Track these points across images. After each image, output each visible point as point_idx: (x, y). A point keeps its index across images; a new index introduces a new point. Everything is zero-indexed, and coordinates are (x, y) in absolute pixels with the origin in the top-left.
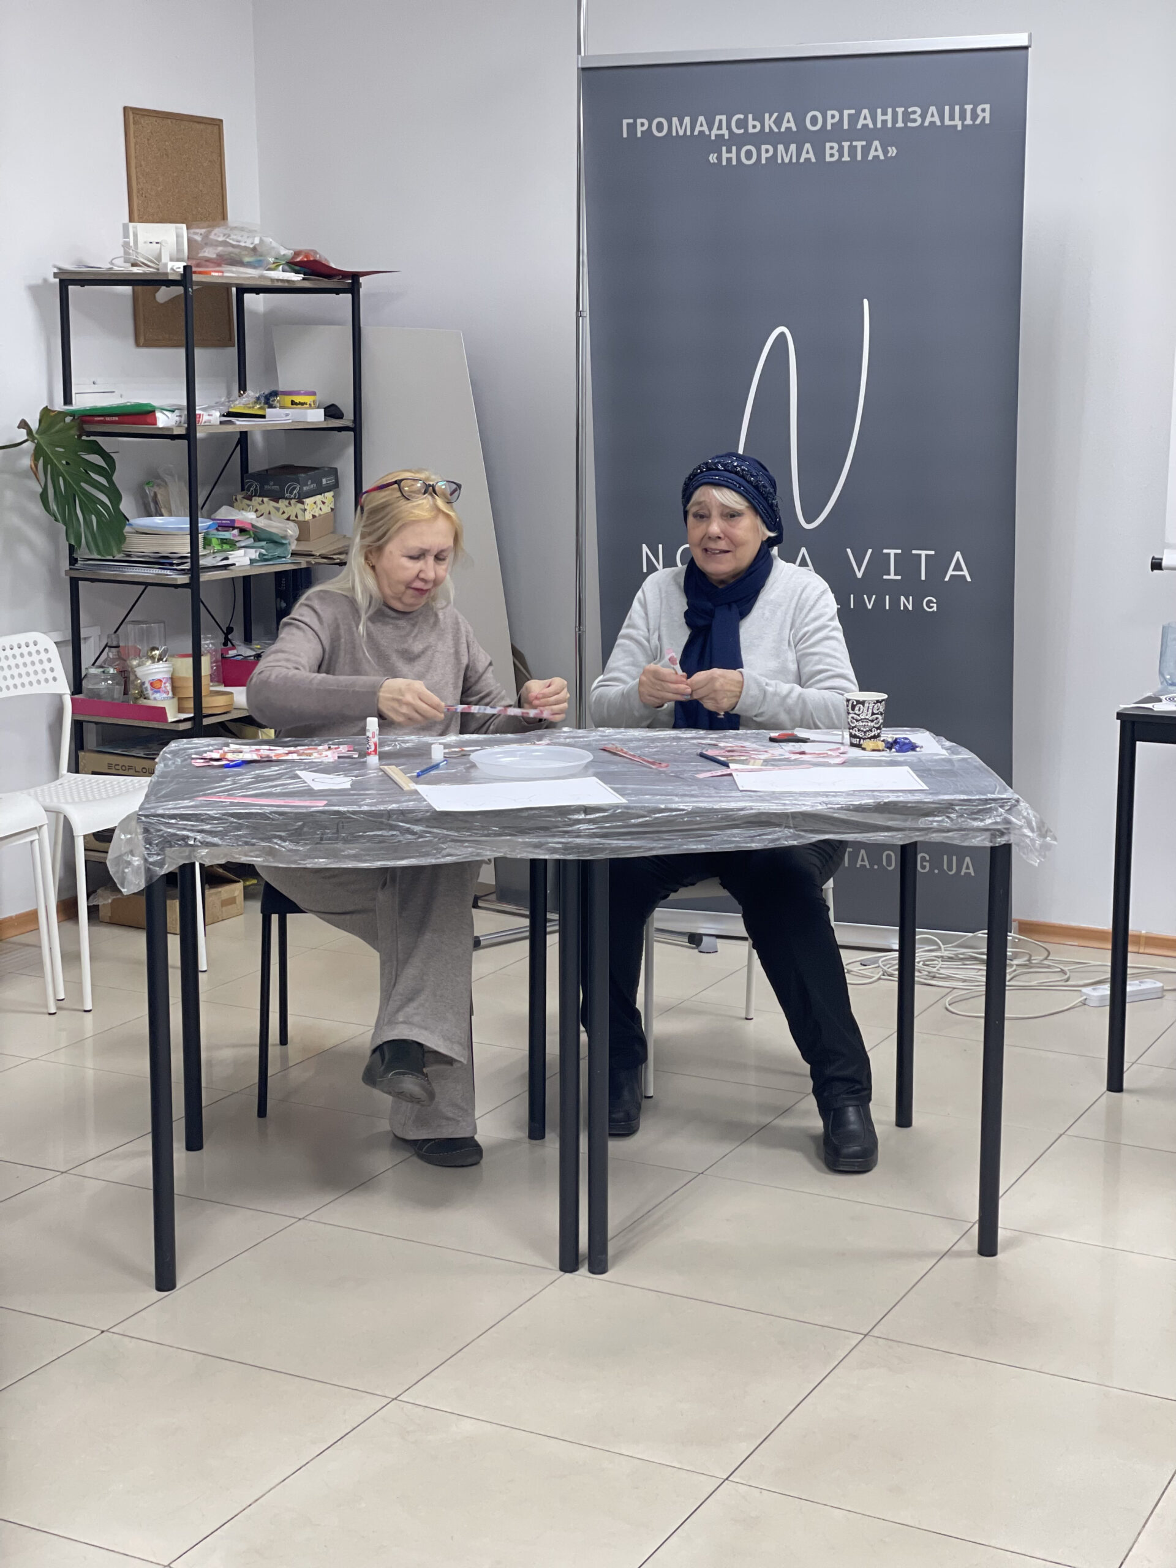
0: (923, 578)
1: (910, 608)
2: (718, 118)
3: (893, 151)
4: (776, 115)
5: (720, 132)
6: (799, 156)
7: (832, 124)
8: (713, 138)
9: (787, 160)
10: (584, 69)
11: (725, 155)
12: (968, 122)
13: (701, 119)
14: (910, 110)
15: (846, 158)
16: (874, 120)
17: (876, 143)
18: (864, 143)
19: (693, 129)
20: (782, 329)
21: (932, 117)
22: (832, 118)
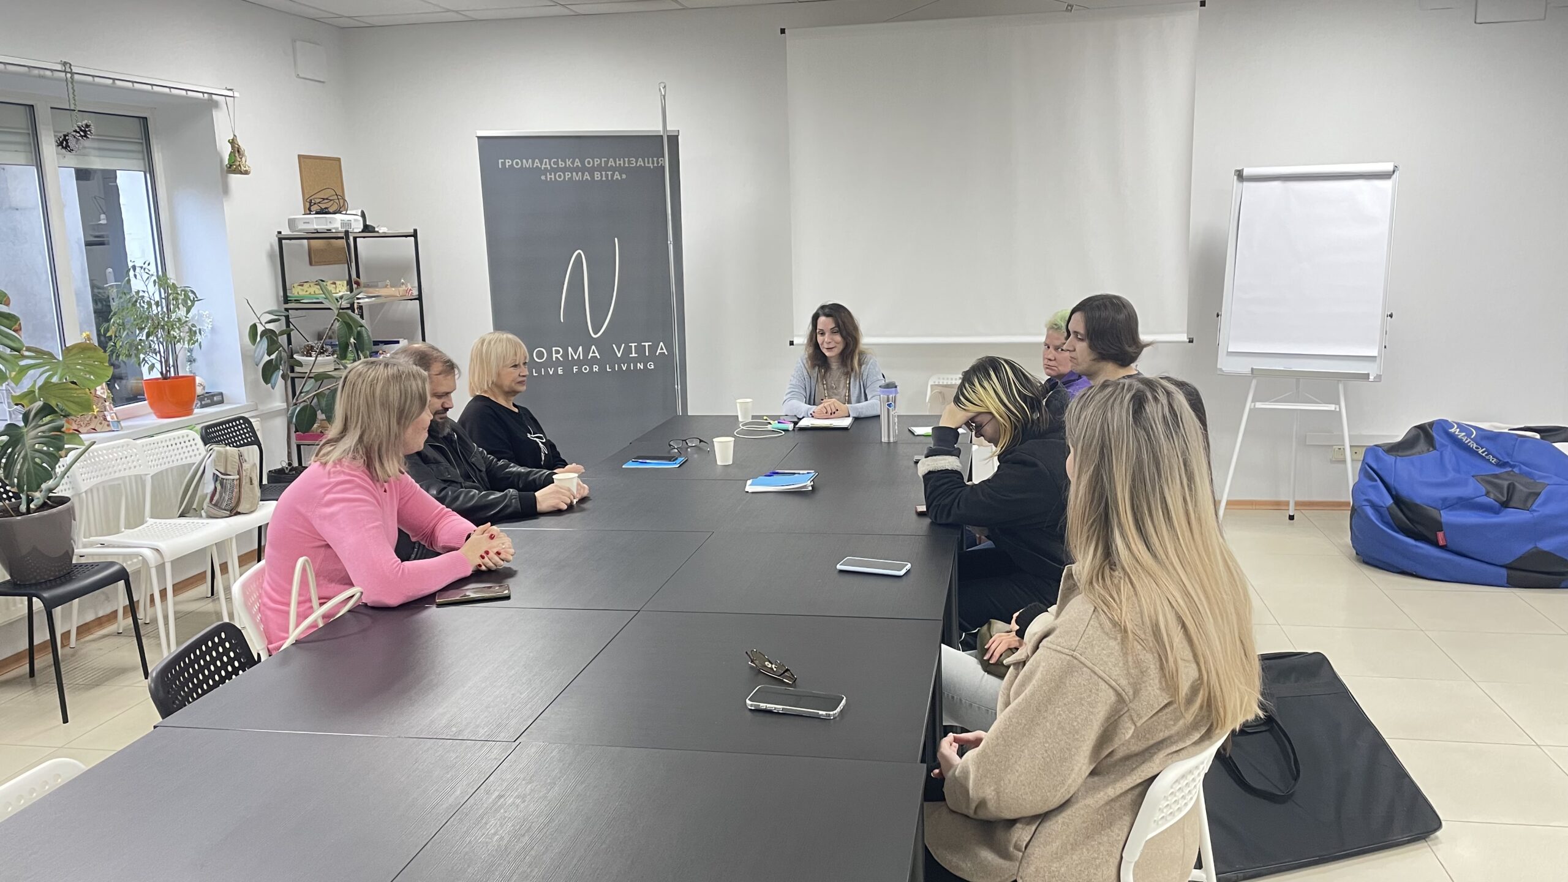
0: (647, 354)
1: (642, 368)
2: (545, 160)
3: (624, 176)
4: (571, 159)
5: (546, 166)
6: (582, 178)
7: (598, 164)
8: (543, 169)
9: (577, 179)
10: (479, 138)
11: (549, 176)
12: (656, 165)
13: (537, 160)
14: (630, 159)
15: (604, 179)
16: (615, 163)
17: (617, 173)
18: (611, 172)
19: (533, 165)
21: (640, 162)
22: (597, 162)
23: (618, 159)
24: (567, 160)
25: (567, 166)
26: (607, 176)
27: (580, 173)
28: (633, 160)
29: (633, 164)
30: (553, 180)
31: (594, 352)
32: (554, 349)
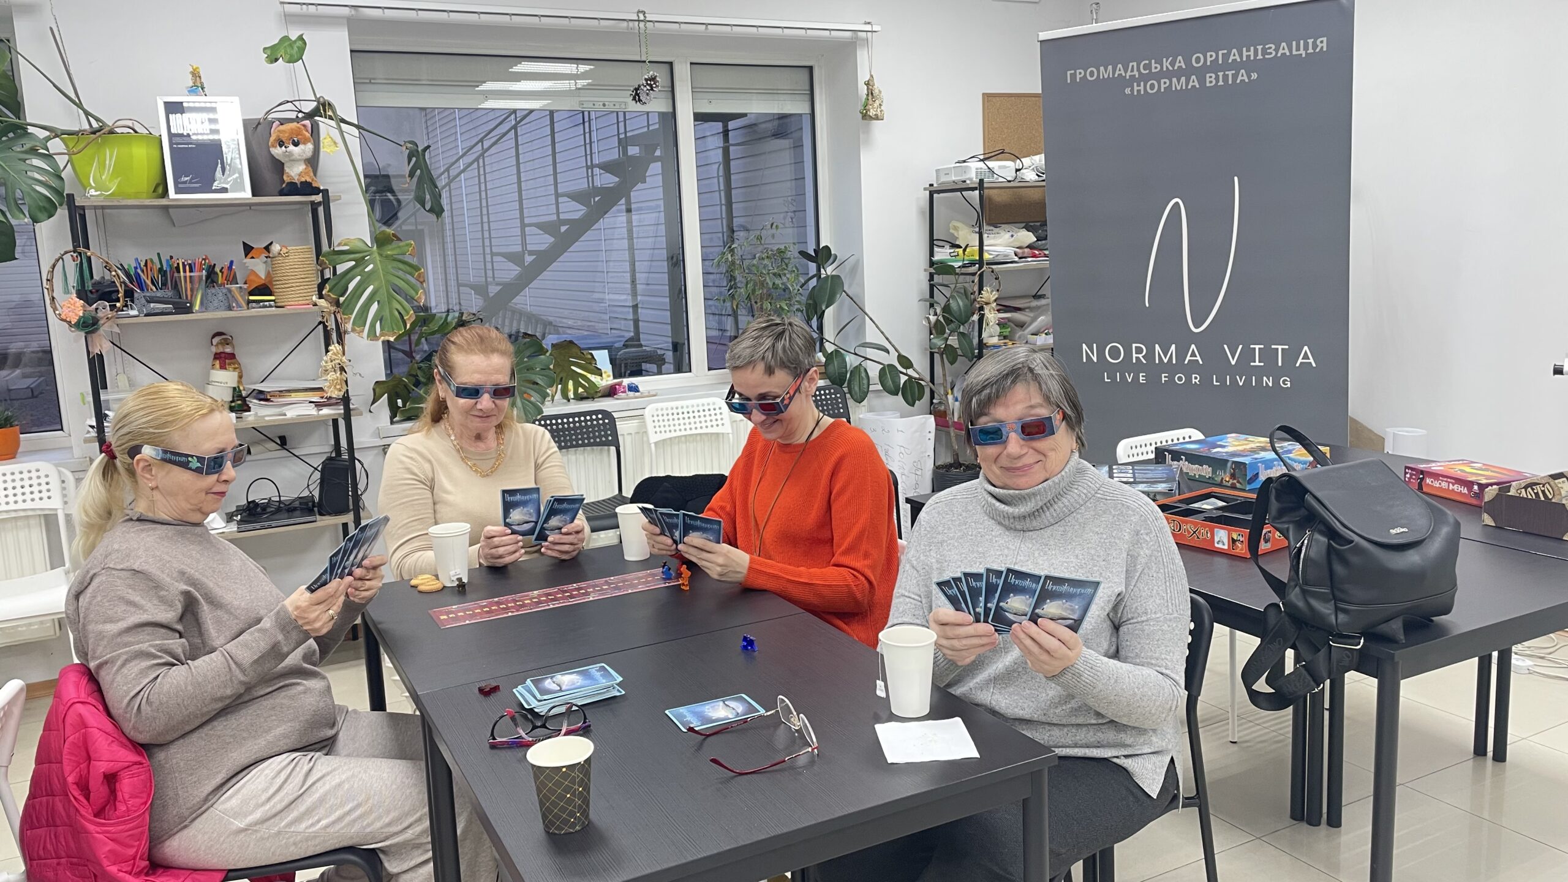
0: (1280, 364)
1: (1271, 385)
2: (1131, 64)
3: (1254, 76)
4: (1171, 59)
5: (1132, 74)
6: (1187, 85)
7: (1211, 61)
8: (1128, 77)
9: (1179, 88)
10: (1042, 42)
11: (1136, 88)
12: (1310, 51)
13: (1120, 66)
14: (1267, 46)
15: (1221, 83)
16: (1241, 56)
17: (1243, 71)
18: (1234, 72)
19: (1114, 73)
21: (1284, 49)
22: (1211, 56)
23: (1244, 49)
24: (1165, 60)
25: (1165, 69)
26: (1226, 77)
27: (1183, 79)
28: (1270, 48)
29: (1271, 53)
30: (1142, 93)
31: (1194, 356)
32: (1134, 345)
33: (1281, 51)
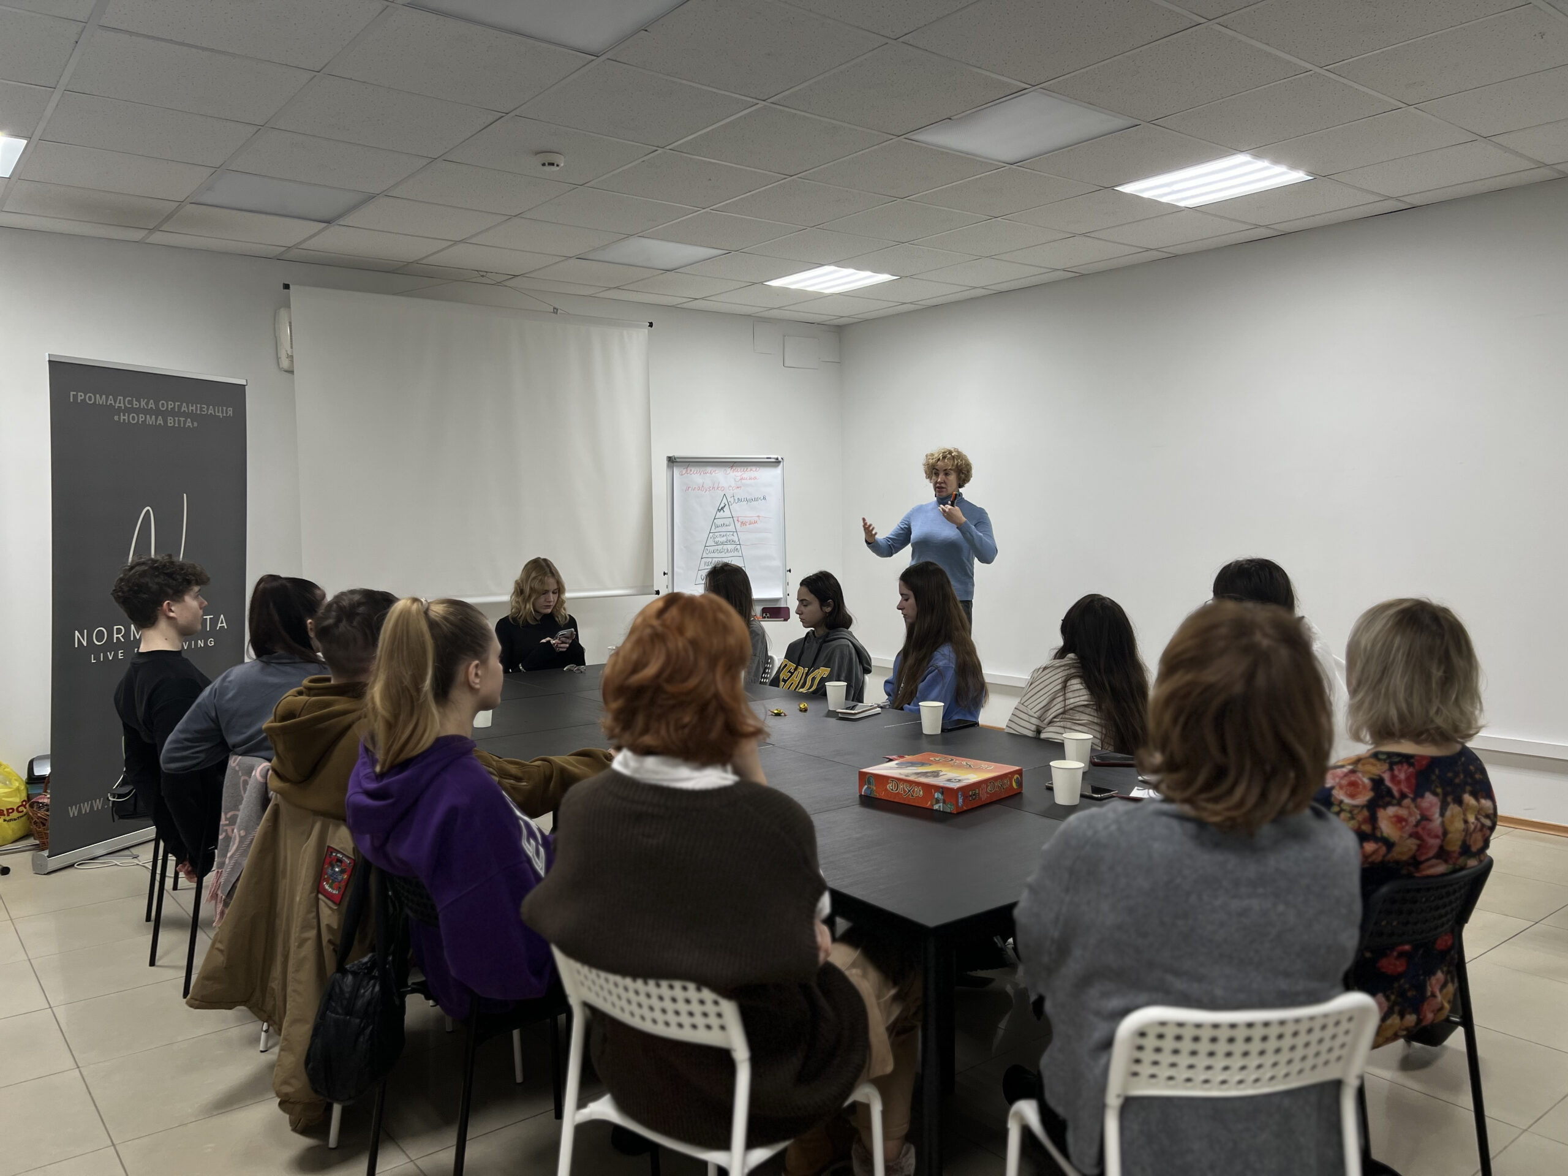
1: (204, 645)
2: (119, 398)
3: (196, 424)
4: (146, 400)
5: (119, 405)
6: (156, 423)
7: (171, 408)
8: (116, 407)
9: (151, 423)
10: (50, 361)
11: (122, 417)
12: (225, 415)
13: (110, 397)
14: (203, 406)
15: (177, 425)
16: (188, 409)
18: (184, 419)
19: (106, 403)
20: (148, 508)
21: (211, 410)
22: (171, 405)
23: (190, 405)
24: (142, 400)
25: (142, 407)
26: (179, 421)
27: (154, 417)
28: (204, 408)
29: (204, 411)
30: (127, 422)
32: (115, 627)
33: (210, 412)
